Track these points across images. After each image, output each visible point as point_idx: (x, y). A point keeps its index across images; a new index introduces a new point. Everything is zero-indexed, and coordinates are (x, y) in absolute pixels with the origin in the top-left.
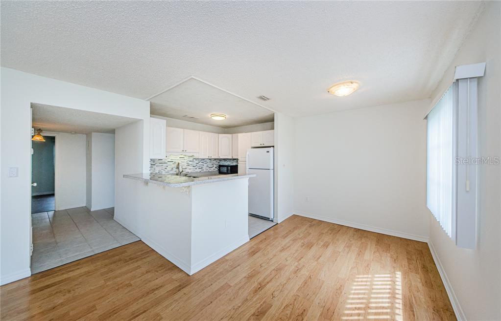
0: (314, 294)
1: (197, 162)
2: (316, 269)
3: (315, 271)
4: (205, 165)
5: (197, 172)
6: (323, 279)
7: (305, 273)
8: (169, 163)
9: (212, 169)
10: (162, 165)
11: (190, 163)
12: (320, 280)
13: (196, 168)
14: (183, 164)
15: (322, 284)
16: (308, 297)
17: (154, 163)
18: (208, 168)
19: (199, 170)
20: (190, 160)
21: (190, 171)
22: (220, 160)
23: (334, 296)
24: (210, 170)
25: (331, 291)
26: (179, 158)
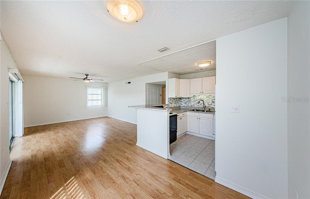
0: (101, 180)
2: (120, 189)
3: (118, 188)
6: (108, 190)
7: (120, 181)
12: (109, 187)
15: (105, 188)
16: (101, 177)
23: (92, 190)
25: (96, 190)
26: (205, 97)
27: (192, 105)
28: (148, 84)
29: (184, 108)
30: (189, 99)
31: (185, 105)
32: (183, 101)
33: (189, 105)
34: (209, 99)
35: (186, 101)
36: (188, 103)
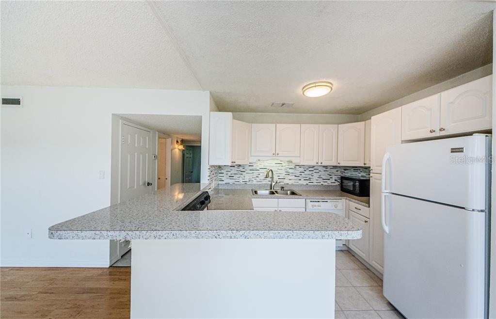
1: (302, 169)
4: (316, 176)
5: (301, 185)
8: (261, 171)
9: (329, 182)
10: (253, 173)
11: (291, 171)
13: (299, 178)
14: (280, 172)
17: (243, 170)
18: (320, 180)
19: (305, 183)
20: (291, 167)
21: (290, 182)
22: (346, 168)
24: (326, 184)
26: (274, 165)
27: (248, 180)
28: (124, 118)
29: (226, 187)
30: (241, 169)
31: (231, 182)
32: (225, 173)
33: (241, 180)
34: (280, 168)
35: (233, 172)
36: (238, 175)
